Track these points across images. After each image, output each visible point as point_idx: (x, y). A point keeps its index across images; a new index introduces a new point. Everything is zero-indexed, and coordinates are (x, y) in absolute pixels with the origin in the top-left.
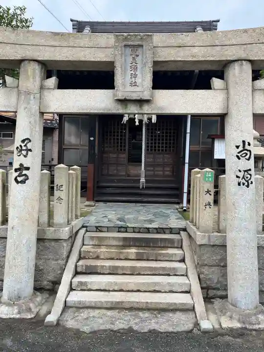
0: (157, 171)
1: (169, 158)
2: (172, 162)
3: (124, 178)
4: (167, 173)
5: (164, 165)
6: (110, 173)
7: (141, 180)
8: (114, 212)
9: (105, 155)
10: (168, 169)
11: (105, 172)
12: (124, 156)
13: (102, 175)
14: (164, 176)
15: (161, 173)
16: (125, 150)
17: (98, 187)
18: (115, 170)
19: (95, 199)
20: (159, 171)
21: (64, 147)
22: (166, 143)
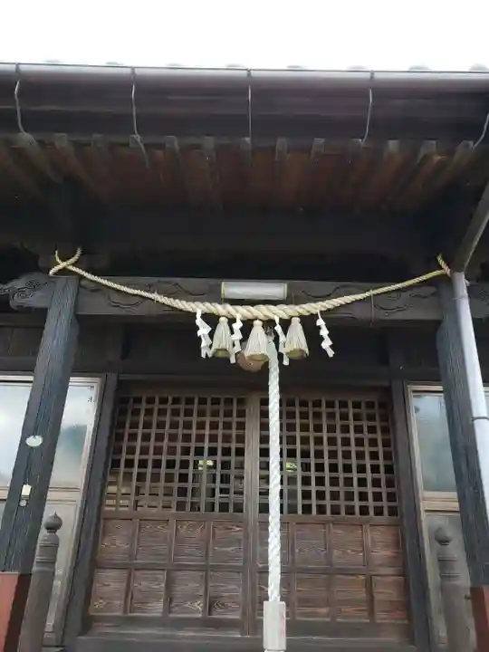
22: (334, 482)
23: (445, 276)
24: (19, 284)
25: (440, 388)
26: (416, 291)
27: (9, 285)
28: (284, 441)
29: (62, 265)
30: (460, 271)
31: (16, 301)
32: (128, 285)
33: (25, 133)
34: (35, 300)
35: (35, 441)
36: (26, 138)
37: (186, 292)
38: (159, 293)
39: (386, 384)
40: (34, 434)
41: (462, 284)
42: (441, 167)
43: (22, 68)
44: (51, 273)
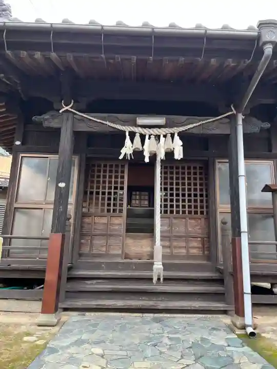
0: (175, 247)
1: (196, 226)
2: (200, 231)
3: (119, 260)
4: (194, 251)
5: (187, 237)
6: (95, 252)
7: (155, 266)
8: (98, 350)
9: (87, 220)
10: (195, 244)
11: (86, 250)
12: (119, 222)
13: (80, 255)
14: (189, 257)
15: (184, 251)
16: (121, 211)
17: (70, 279)
18: (102, 246)
19: (61, 305)
20: (180, 247)
21: (16, 205)
22: (190, 201)
23: (234, 114)
24: (46, 116)
25: (227, 161)
26: (221, 121)
27: (42, 116)
28: (163, 183)
29: (66, 108)
30: (240, 113)
31: (46, 124)
32: (94, 117)
33: (53, 53)
34: (54, 124)
35: (62, 185)
36: (53, 55)
37: (121, 121)
38: (109, 122)
39: (206, 159)
40: (62, 182)
41: (240, 117)
42: (234, 68)
43: (54, 26)
44: (61, 111)
